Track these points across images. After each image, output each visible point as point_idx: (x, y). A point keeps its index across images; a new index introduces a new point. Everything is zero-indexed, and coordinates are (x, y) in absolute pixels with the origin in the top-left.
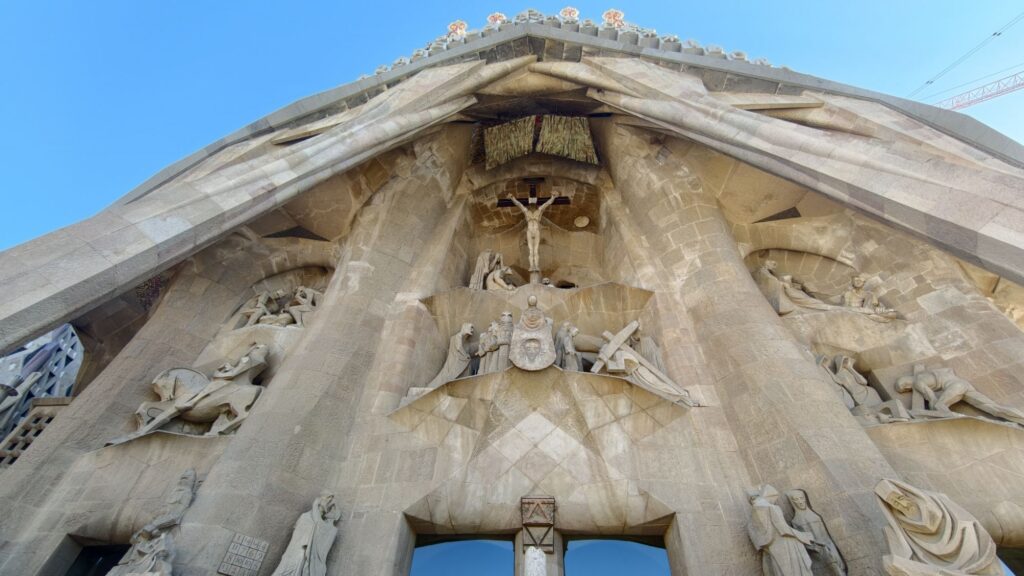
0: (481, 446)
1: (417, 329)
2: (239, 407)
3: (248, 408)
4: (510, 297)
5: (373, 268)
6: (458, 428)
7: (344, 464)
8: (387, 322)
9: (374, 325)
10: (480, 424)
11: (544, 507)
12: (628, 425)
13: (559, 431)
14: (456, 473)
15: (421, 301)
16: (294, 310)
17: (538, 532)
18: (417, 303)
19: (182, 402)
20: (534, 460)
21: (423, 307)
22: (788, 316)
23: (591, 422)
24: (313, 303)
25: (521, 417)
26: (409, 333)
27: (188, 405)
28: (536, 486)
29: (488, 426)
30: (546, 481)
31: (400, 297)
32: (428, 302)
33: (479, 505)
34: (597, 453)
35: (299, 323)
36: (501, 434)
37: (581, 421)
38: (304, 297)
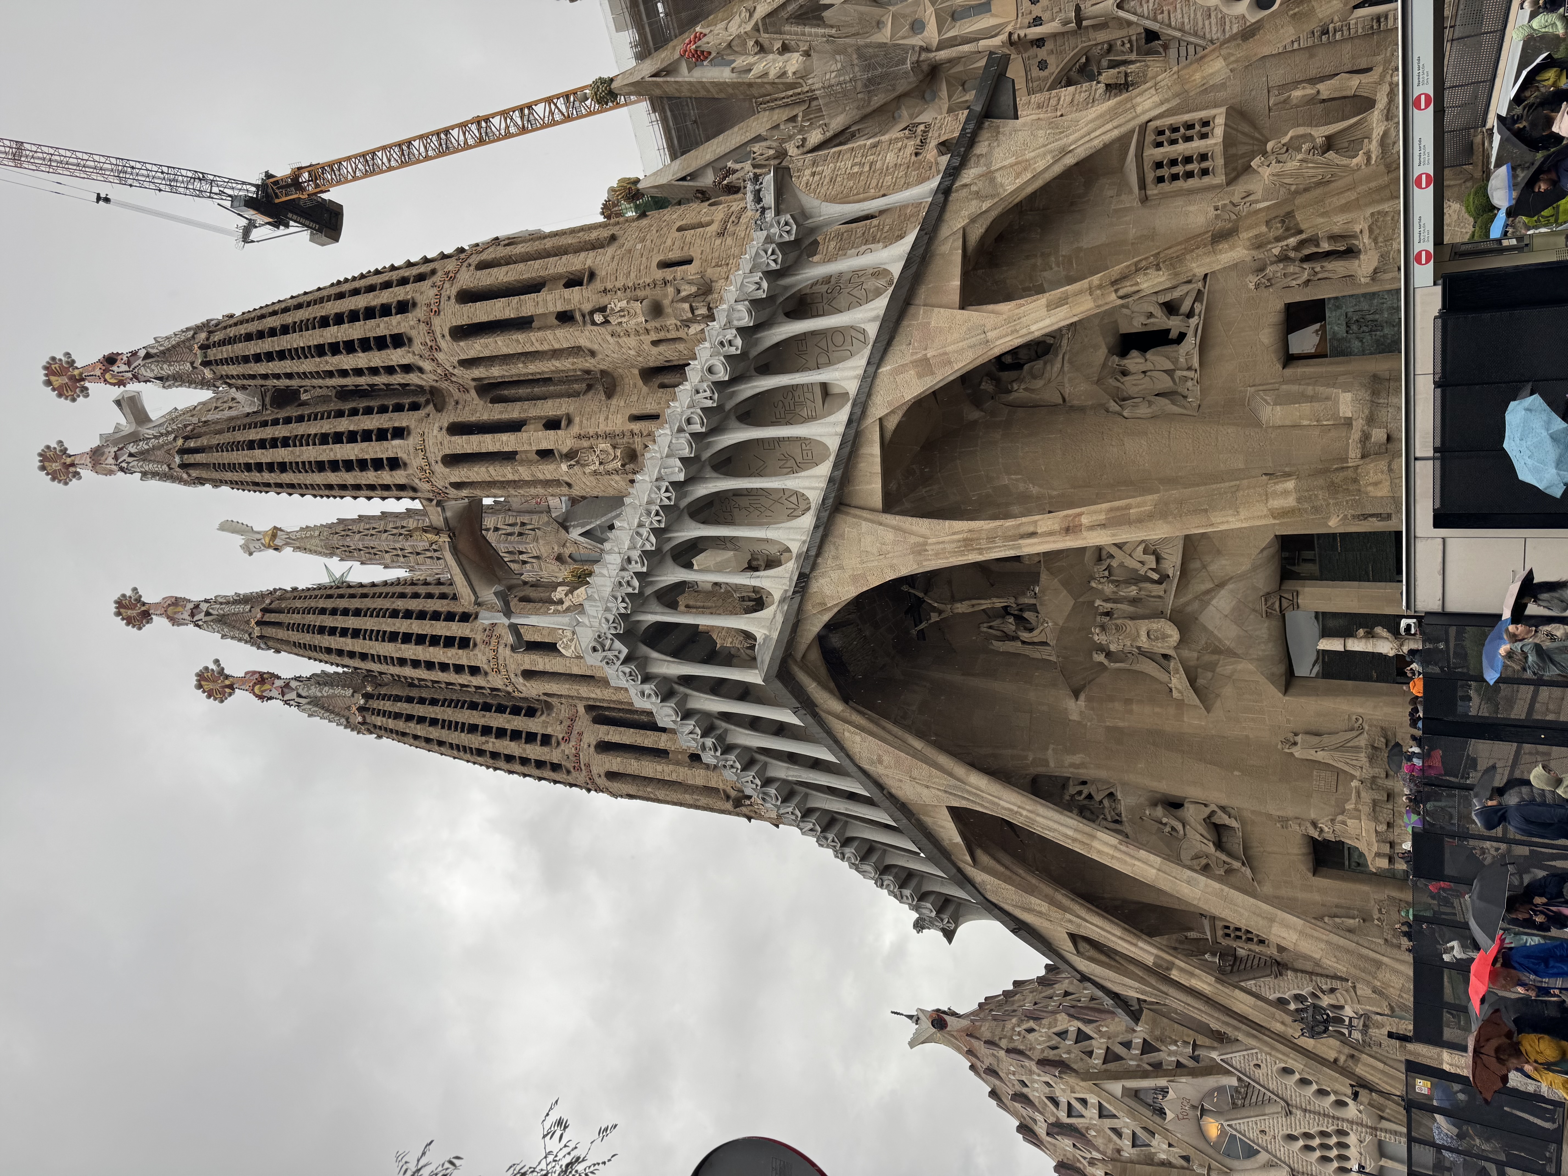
0: (1230, 653)
1: (1111, 699)
2: (1207, 811)
3: (1206, 805)
4: (1056, 624)
5: (1051, 746)
6: (1218, 670)
7: (1251, 736)
8: (1108, 724)
9: (1117, 734)
10: (1215, 657)
11: (1269, 604)
12: (1207, 558)
13: (1214, 602)
14: (1251, 667)
15: (1077, 698)
16: (1098, 798)
17: (1285, 603)
18: (1082, 702)
19: (1211, 849)
20: (1238, 616)
21: (1082, 697)
22: (1066, 396)
23: (1209, 585)
24: (1084, 783)
25: (1205, 629)
26: (1118, 706)
27: (1211, 845)
28: (1254, 610)
29: (1217, 651)
30: (1250, 605)
31: (1075, 717)
32: (1076, 694)
33: (1270, 645)
34: (1231, 578)
35: (1112, 790)
36: (1220, 640)
37: (1208, 592)
38: (1080, 793)
